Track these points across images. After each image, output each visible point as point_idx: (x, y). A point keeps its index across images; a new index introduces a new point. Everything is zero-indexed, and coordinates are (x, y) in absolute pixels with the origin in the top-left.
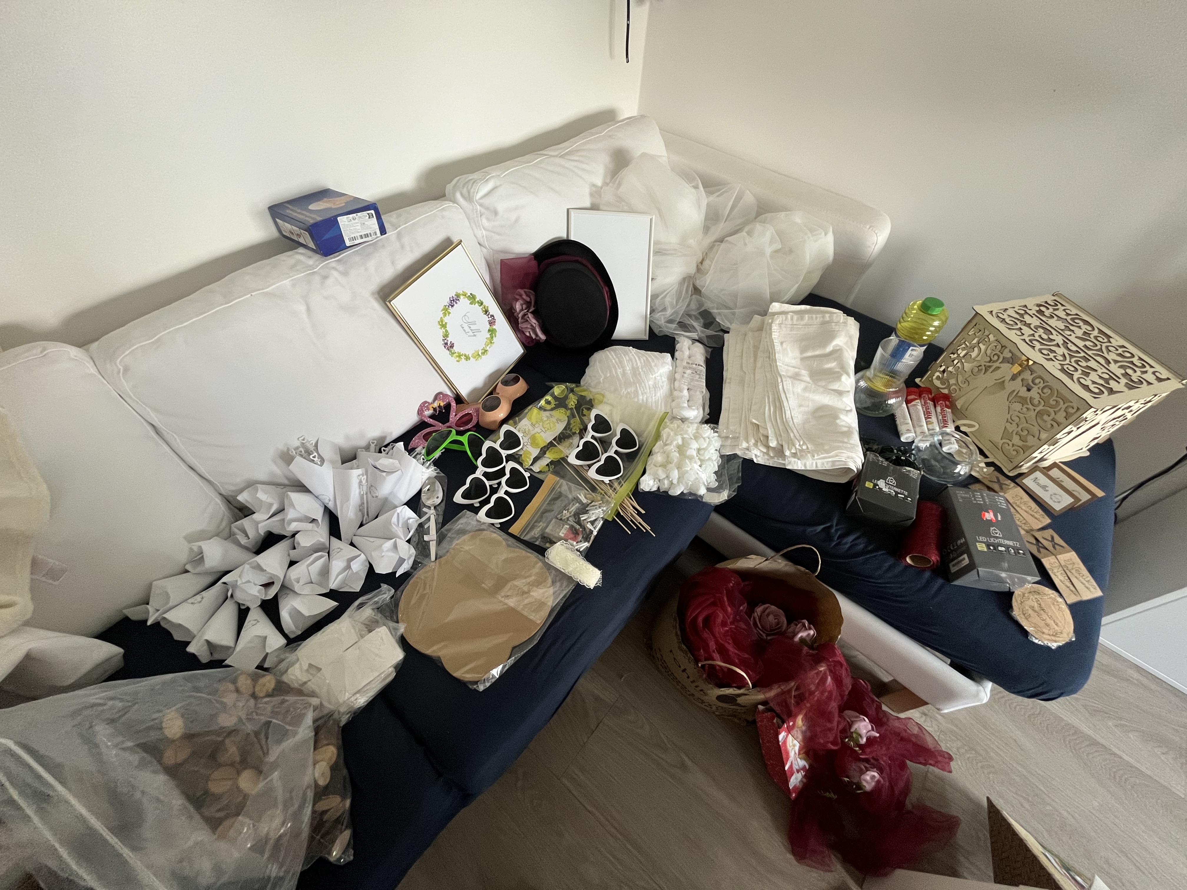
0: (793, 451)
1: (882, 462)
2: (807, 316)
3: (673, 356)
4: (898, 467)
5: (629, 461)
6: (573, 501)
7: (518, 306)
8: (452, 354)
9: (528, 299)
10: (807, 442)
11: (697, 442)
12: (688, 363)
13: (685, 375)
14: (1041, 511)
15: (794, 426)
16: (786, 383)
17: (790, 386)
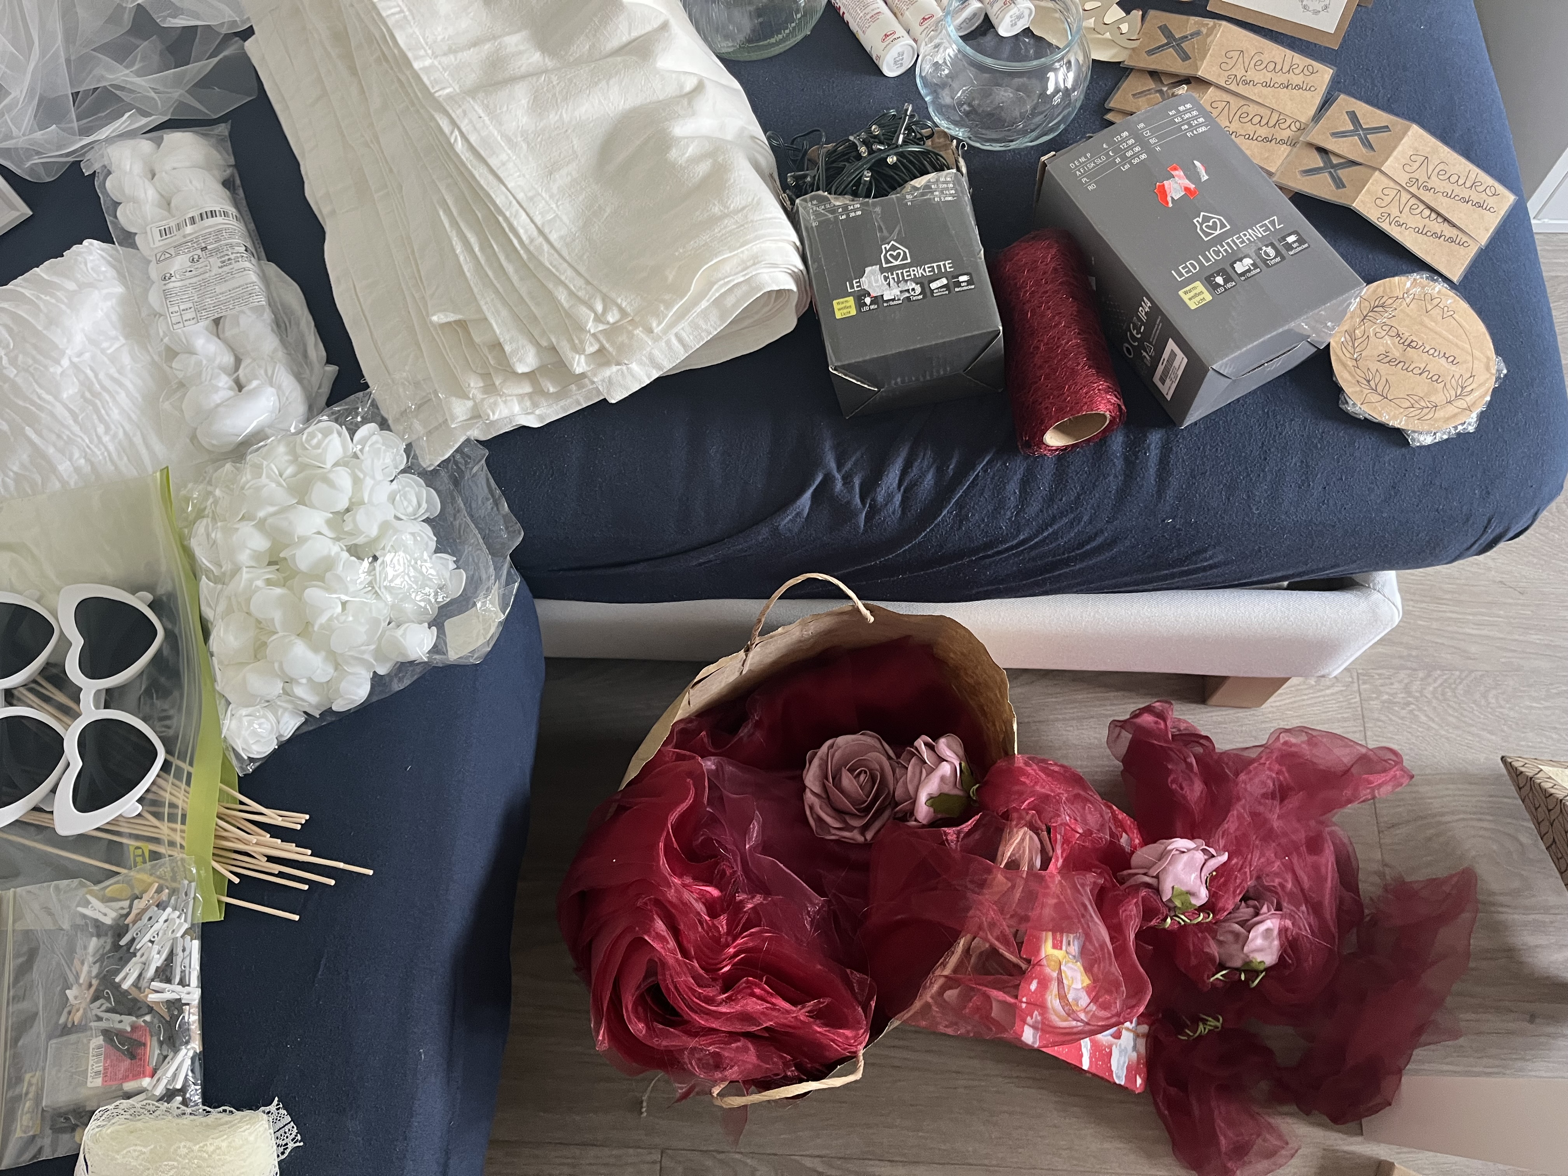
0: (591, 349)
1: (845, 208)
3: (108, 241)
4: (893, 196)
10: (613, 295)
11: (312, 506)
13: (171, 285)
14: (1300, 60)
15: (556, 256)
16: (471, 121)
17: (488, 122)
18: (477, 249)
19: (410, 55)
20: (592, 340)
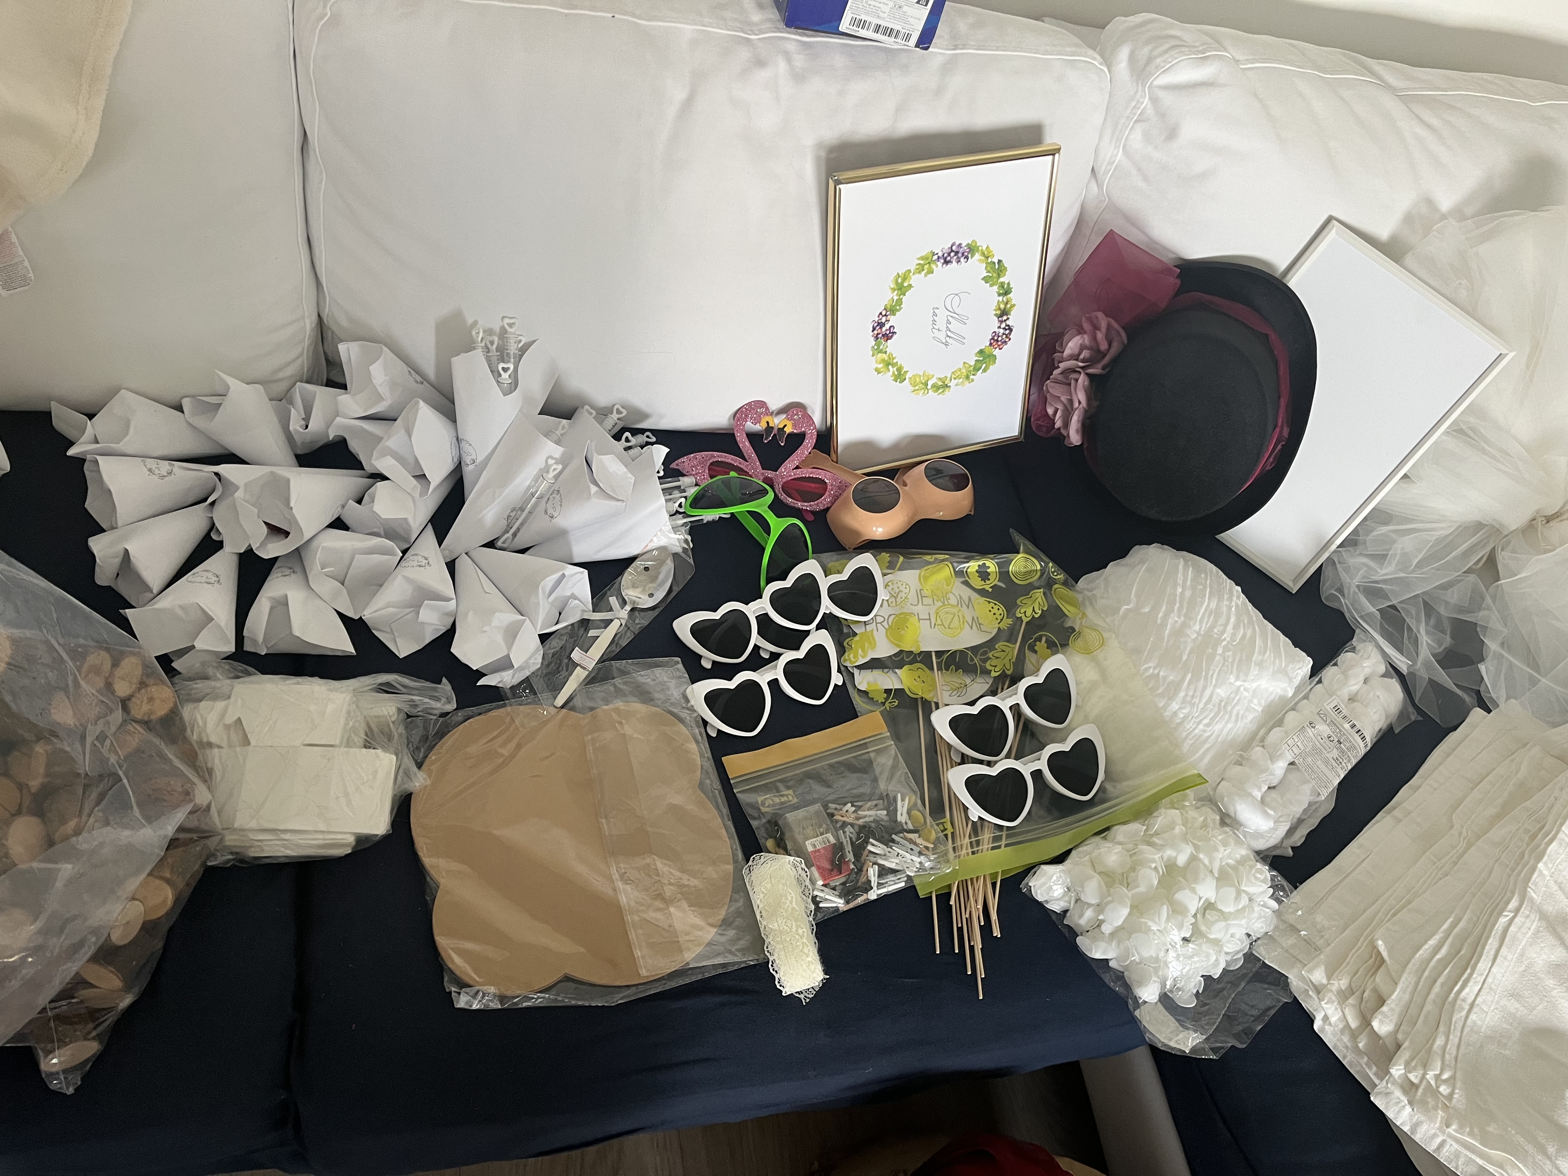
0: (1413, 1077)
3: (1315, 671)
5: (1049, 811)
6: (881, 798)
7: (1072, 345)
8: (877, 350)
9: (1104, 346)
10: (1459, 1084)
11: (1218, 888)
12: (1337, 709)
13: (1309, 730)
16: (1524, 923)
17: (1528, 935)
20: (1419, 1076)
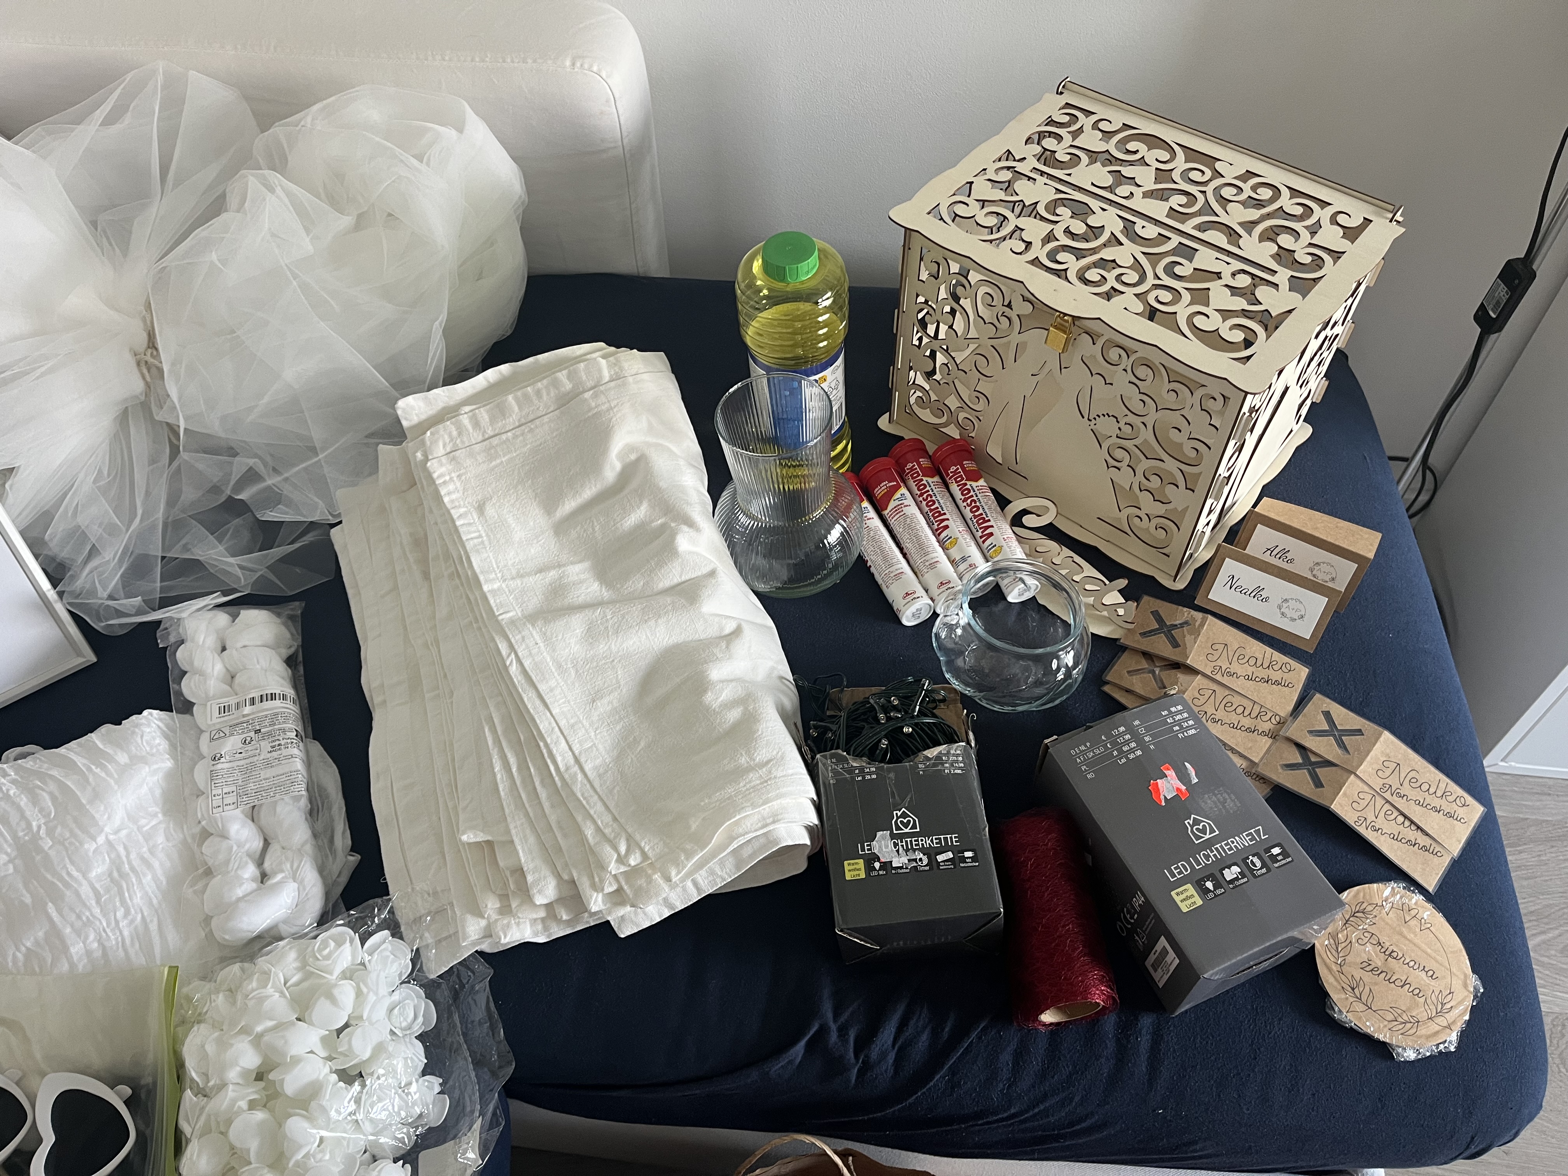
1: (862, 770)
2: (510, 398)
3: (171, 710)
4: (907, 764)
13: (219, 766)
14: (1278, 656)
15: (588, 786)
16: (527, 647)
17: (543, 648)
18: (514, 770)
19: (481, 578)
20: (611, 879)
